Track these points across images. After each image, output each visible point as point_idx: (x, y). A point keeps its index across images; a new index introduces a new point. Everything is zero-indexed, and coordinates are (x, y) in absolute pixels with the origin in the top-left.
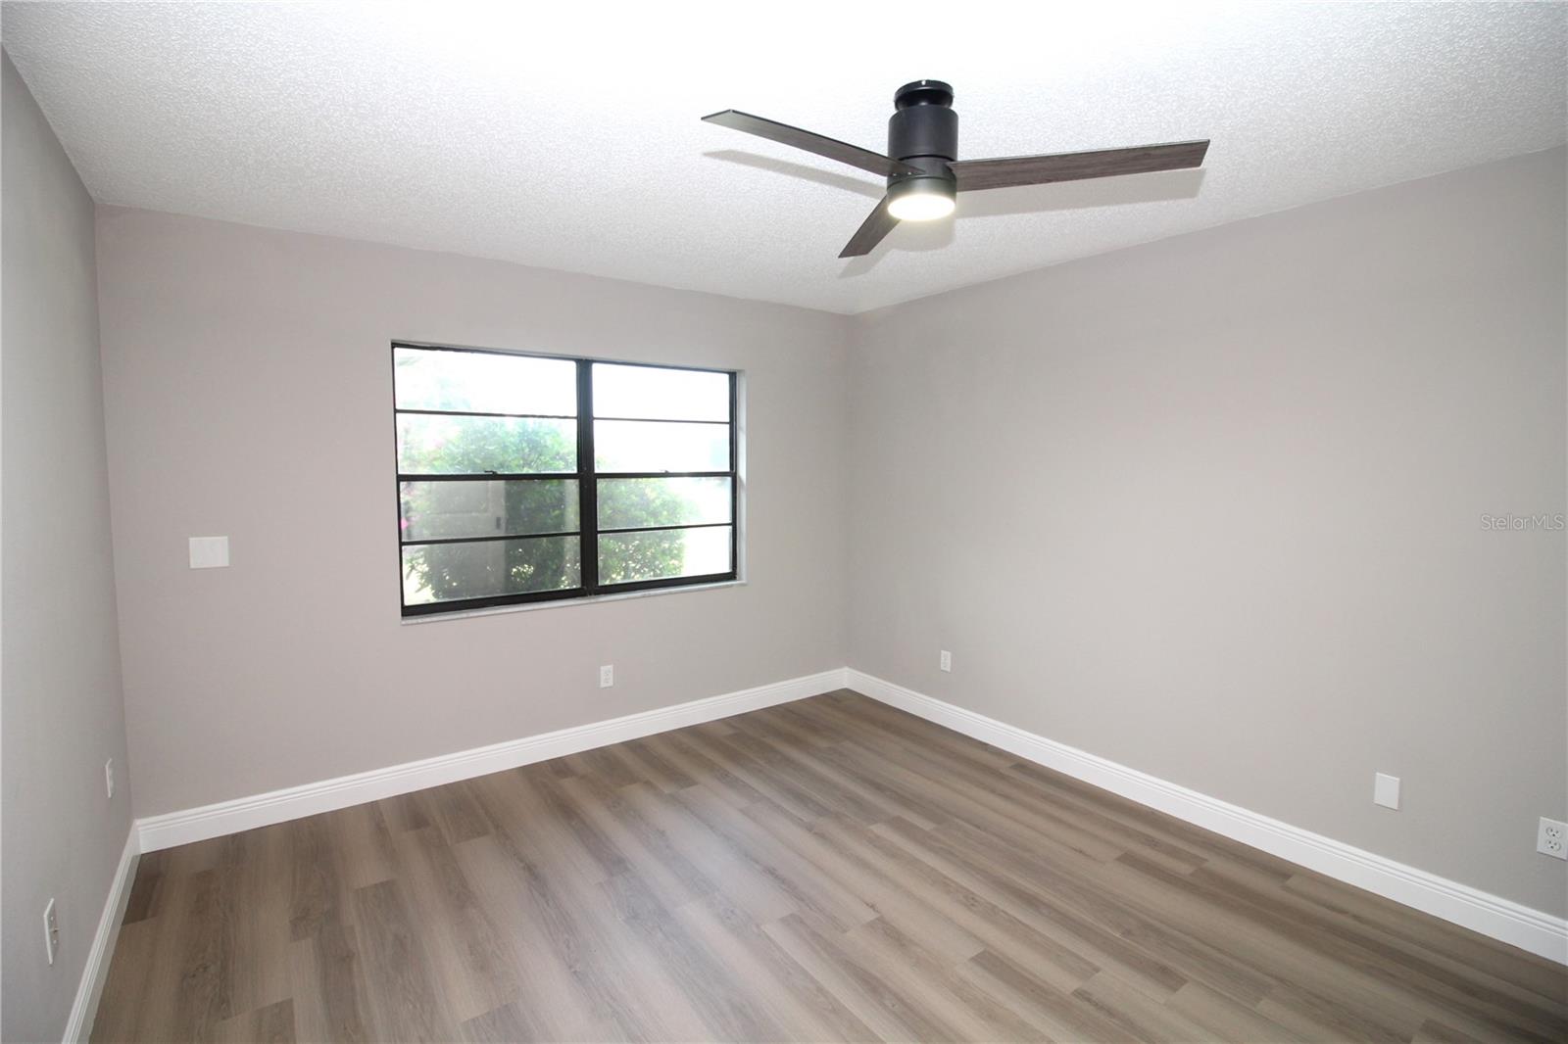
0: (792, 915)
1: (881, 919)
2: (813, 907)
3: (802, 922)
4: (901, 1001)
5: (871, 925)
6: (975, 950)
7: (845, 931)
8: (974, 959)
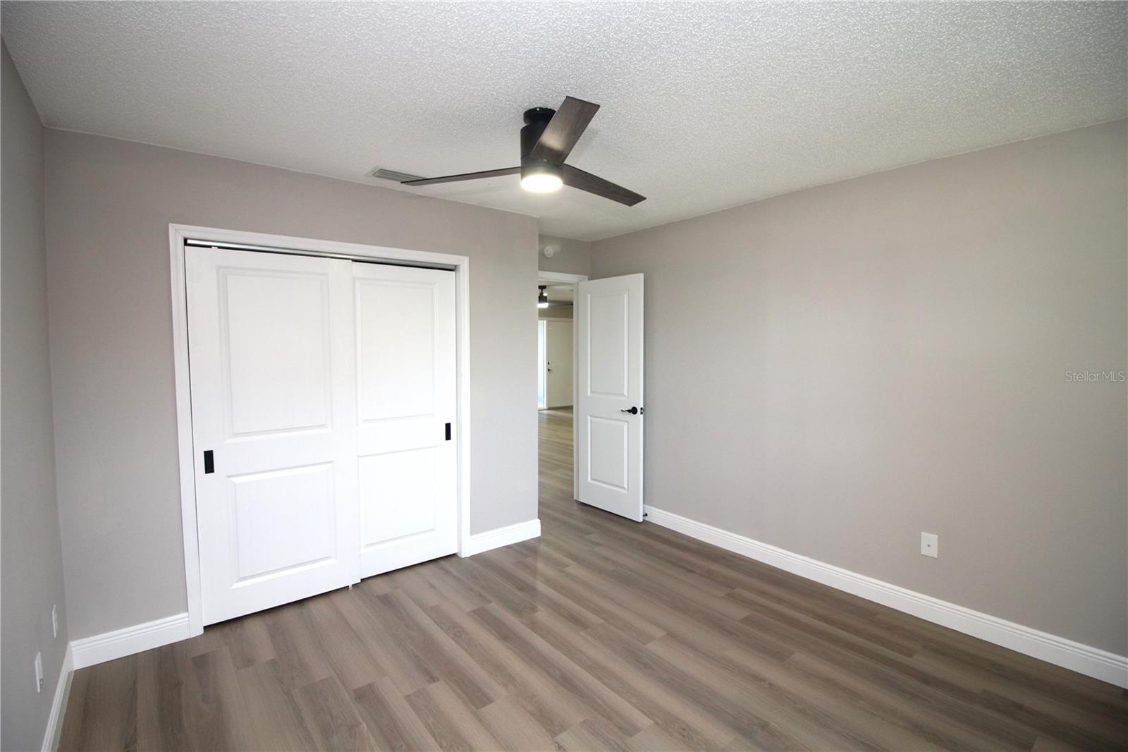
0: (631, 735)
1: (554, 734)
2: (613, 743)
3: (620, 728)
4: (549, 674)
5: (563, 728)
6: (489, 710)
7: (584, 722)
8: (490, 701)
